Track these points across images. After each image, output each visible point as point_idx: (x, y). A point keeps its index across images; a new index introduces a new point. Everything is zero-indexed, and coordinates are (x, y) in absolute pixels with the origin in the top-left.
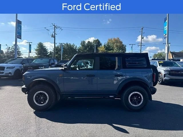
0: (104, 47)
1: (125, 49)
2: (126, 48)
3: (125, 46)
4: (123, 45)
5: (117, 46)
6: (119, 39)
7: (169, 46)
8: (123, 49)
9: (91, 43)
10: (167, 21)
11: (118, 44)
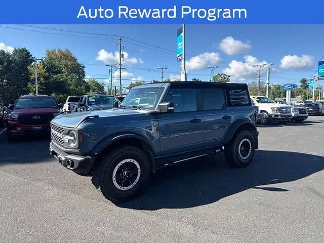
0: (44, 67)
1: (83, 72)
2: (84, 70)
3: (83, 67)
4: (79, 65)
5: (66, 65)
6: (70, 52)
7: (187, 72)
8: (79, 73)
9: (8, 55)
10: (183, 34)
11: (70, 63)
